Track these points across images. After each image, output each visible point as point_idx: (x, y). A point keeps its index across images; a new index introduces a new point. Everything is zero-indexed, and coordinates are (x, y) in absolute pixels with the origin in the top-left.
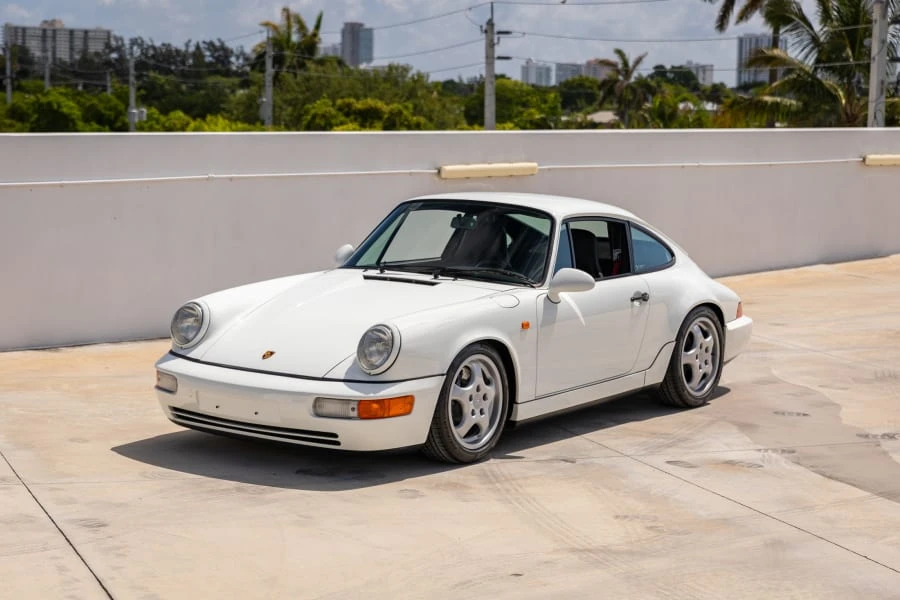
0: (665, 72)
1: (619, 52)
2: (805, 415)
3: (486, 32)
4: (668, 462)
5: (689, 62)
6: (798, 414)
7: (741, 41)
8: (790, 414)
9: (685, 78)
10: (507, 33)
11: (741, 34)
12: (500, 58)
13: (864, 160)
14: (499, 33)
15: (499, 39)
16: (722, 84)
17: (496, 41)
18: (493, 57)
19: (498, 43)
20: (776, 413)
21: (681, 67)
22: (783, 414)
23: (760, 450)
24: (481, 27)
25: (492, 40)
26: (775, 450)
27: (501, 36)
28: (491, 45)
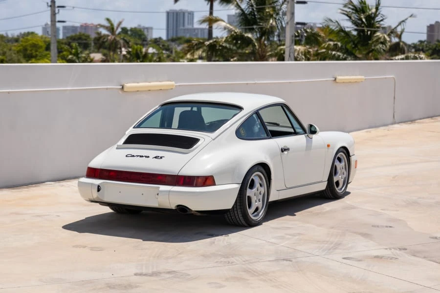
0: (127, 31)
1: (108, 20)
2: (390, 227)
3: (51, 6)
4: (344, 258)
5: (139, 26)
6: (387, 227)
7: (168, 13)
8: (382, 226)
9: (139, 35)
10: (63, 7)
11: (168, 10)
12: (59, 22)
13: (335, 80)
14: (58, 7)
15: (59, 10)
16: (160, 38)
17: (57, 11)
18: (55, 21)
19: (58, 13)
20: (373, 226)
21: (135, 28)
22: (378, 226)
23: (386, 249)
24: (48, 3)
25: (54, 11)
26: (395, 249)
27: (60, 9)
28: (54, 14)
